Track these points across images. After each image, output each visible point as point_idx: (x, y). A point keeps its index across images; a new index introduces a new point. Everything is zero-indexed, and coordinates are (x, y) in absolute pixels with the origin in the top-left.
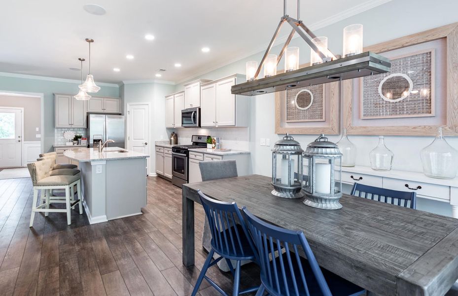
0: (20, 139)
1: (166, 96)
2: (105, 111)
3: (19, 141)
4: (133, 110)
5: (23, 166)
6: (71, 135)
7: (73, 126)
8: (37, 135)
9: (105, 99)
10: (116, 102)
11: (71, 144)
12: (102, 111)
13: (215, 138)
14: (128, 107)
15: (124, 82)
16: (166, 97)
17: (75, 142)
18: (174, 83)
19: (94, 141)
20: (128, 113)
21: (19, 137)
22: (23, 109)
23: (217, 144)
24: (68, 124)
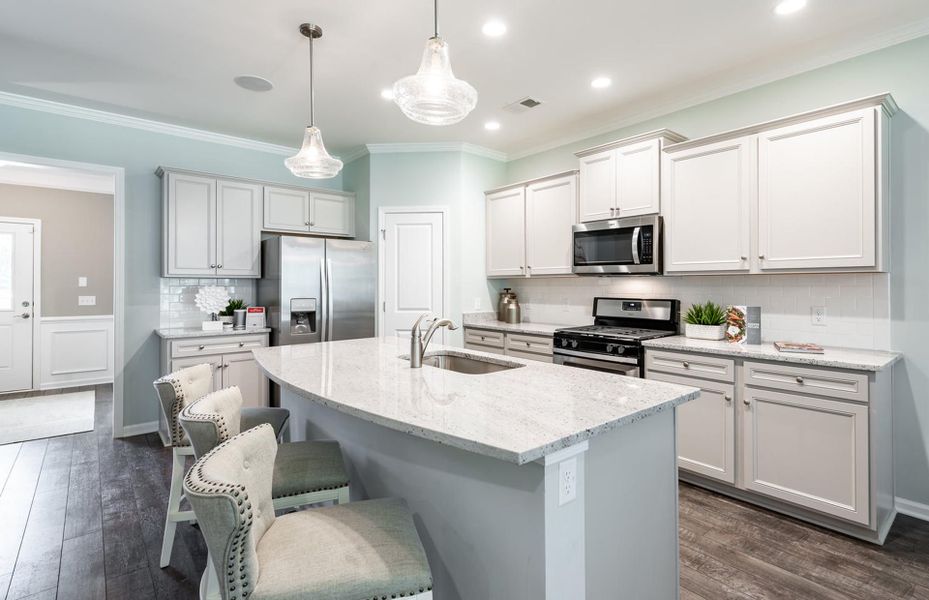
0: (28, 310)
1: (488, 189)
2: (313, 230)
3: (27, 316)
4: (396, 226)
5: (35, 389)
6: (216, 298)
7: (220, 272)
8: (81, 298)
9: (313, 195)
10: (340, 205)
11: (217, 327)
12: (305, 229)
13: (743, 309)
14: (384, 218)
15: (372, 148)
16: (487, 193)
17: (227, 319)
18: (503, 158)
19: (295, 316)
20: (381, 235)
21: (26, 304)
22: (38, 223)
23: (749, 325)
24: (206, 266)
